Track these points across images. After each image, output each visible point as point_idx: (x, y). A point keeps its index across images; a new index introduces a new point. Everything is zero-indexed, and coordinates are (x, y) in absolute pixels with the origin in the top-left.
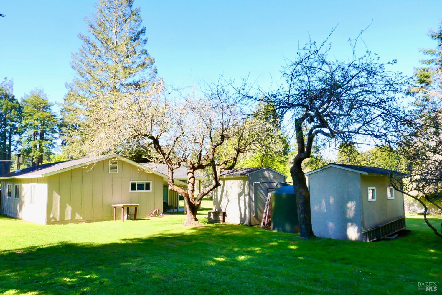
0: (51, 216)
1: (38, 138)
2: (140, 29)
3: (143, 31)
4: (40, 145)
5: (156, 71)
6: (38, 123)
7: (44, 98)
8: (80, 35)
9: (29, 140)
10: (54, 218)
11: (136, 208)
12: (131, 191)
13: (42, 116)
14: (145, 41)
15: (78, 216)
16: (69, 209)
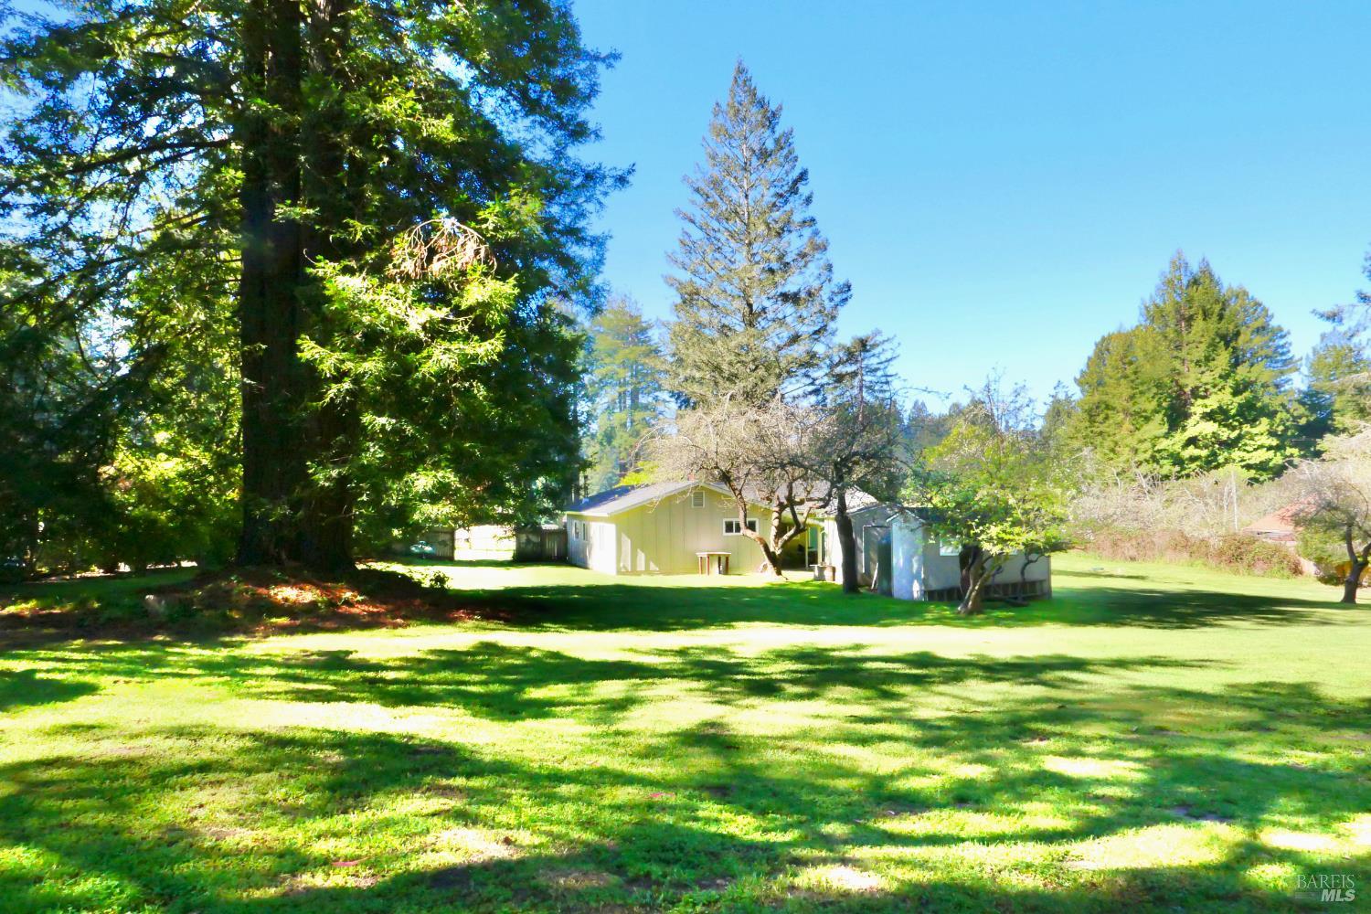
0: (621, 565)
1: (629, 402)
2: (795, 174)
3: (803, 176)
4: (632, 422)
5: (829, 268)
6: (626, 374)
7: (634, 313)
8: (678, 212)
9: (610, 409)
10: (624, 567)
11: (727, 559)
12: (725, 534)
13: (632, 357)
14: (808, 200)
15: (653, 566)
16: (641, 556)
